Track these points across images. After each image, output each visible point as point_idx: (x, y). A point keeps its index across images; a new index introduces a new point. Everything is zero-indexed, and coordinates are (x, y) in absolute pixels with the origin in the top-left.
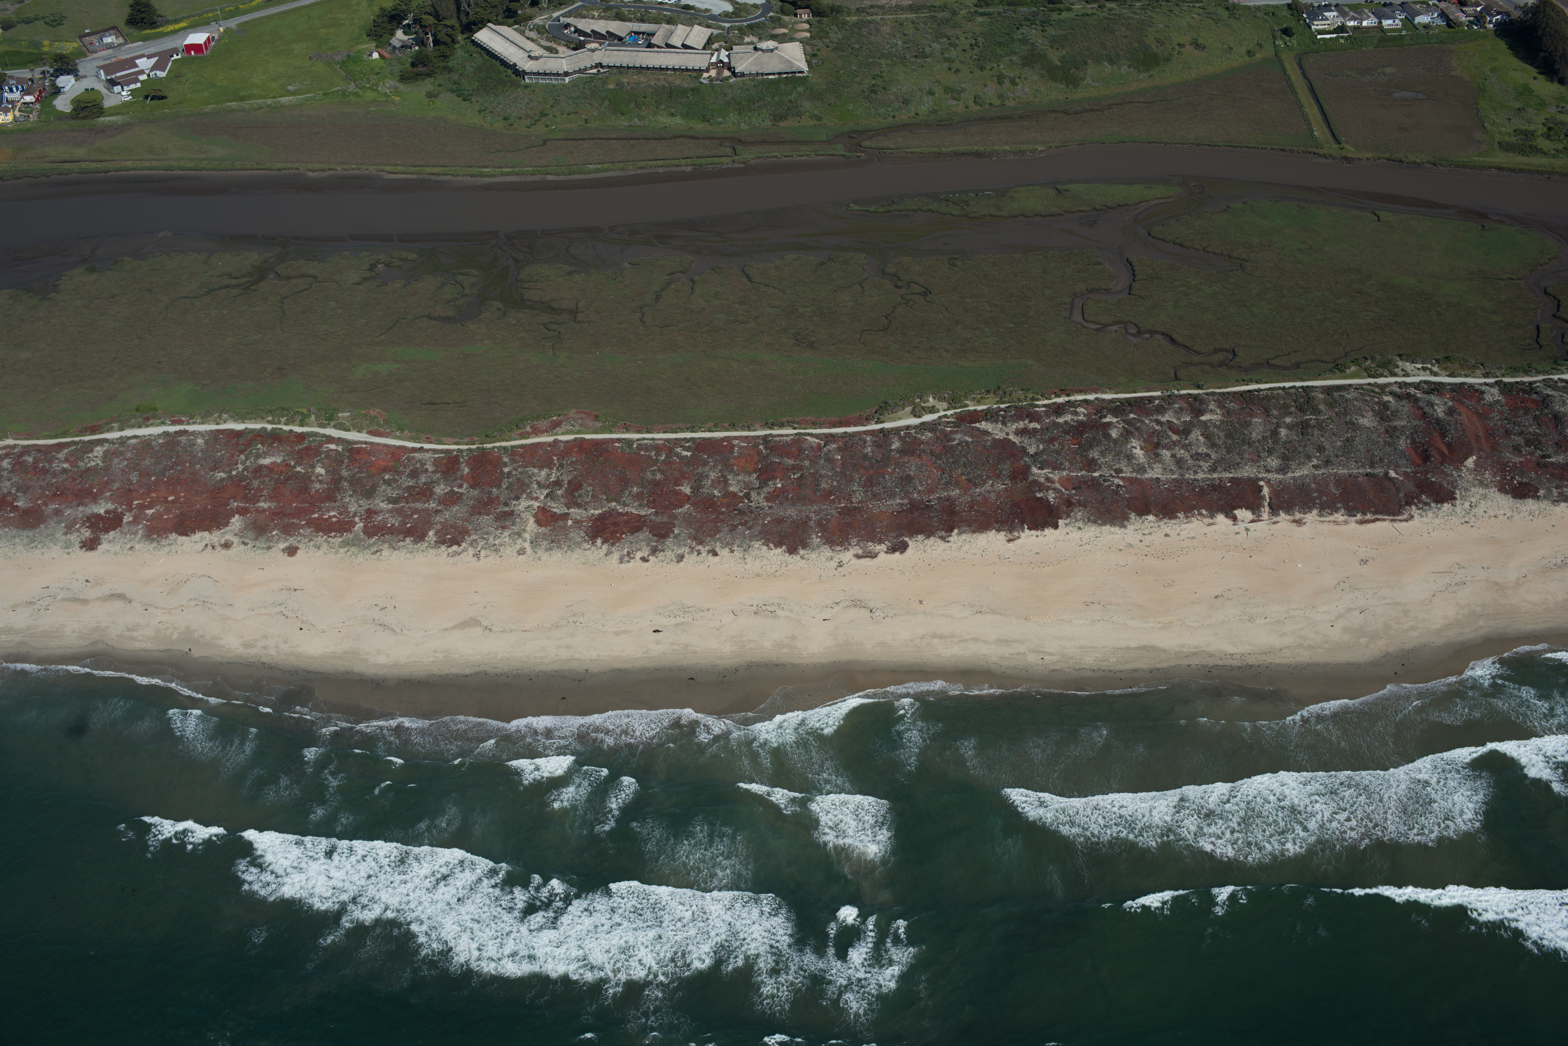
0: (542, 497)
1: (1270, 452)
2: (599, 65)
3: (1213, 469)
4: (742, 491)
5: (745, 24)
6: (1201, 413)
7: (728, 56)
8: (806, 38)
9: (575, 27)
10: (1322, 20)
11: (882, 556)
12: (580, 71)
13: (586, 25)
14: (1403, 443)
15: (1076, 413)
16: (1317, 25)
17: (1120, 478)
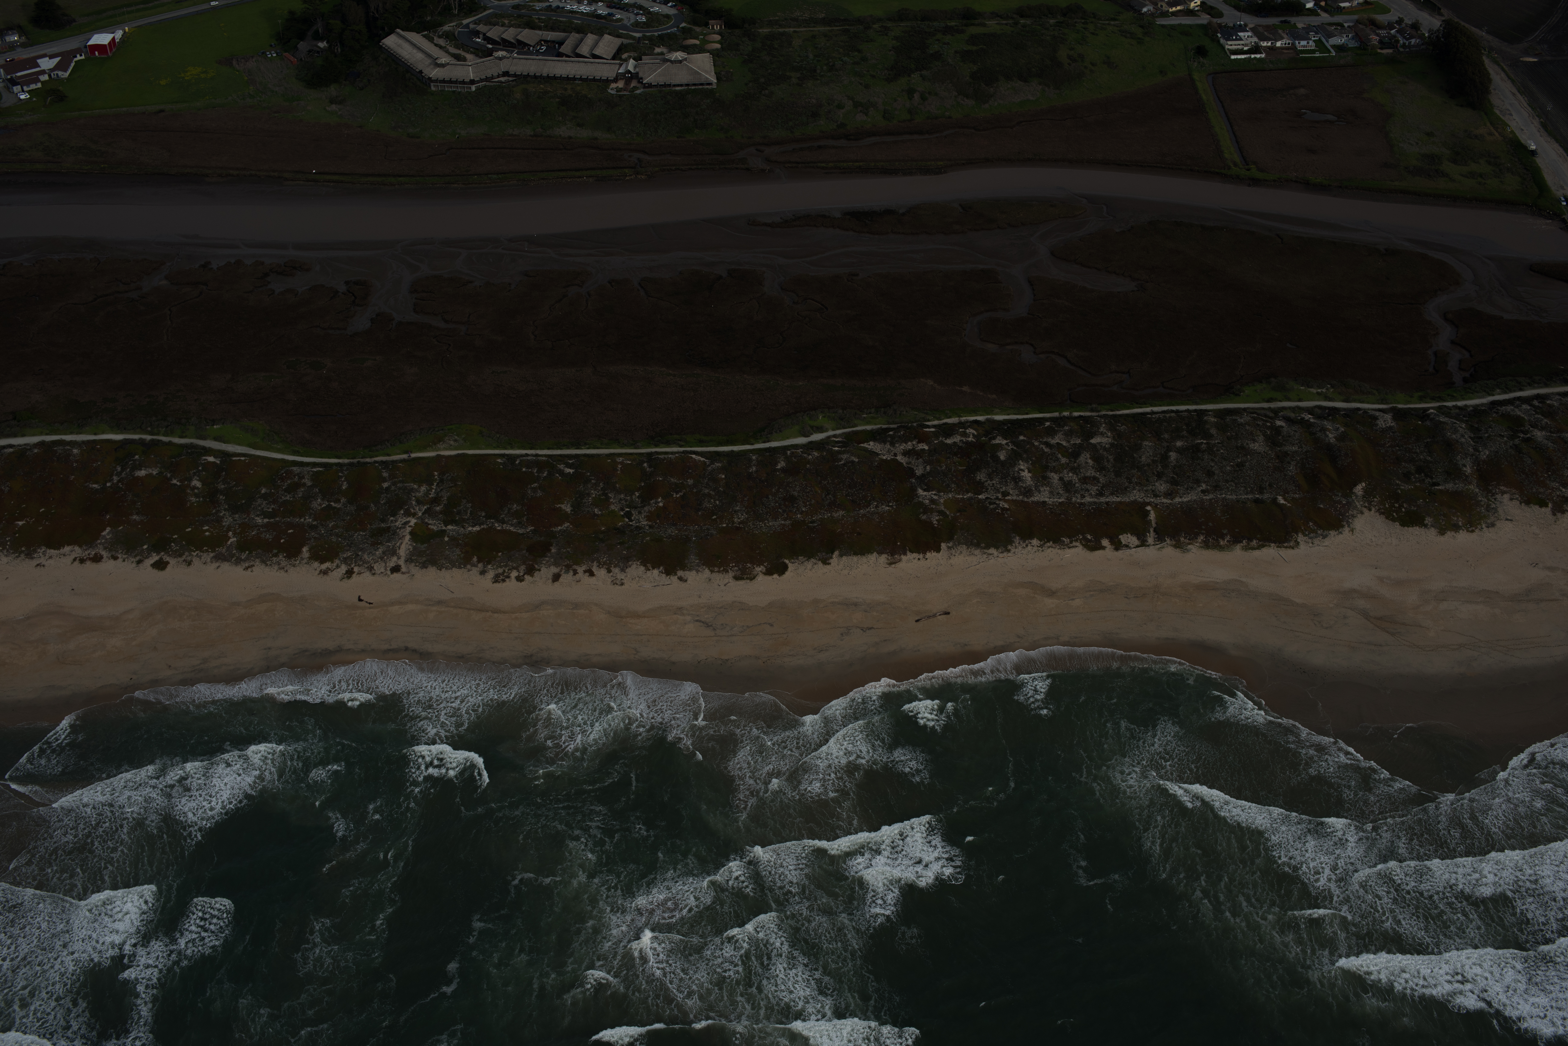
0: (420, 514)
1: (1159, 476)
2: (506, 74)
3: (1100, 494)
4: (622, 510)
5: (656, 34)
6: (1091, 435)
7: (636, 67)
8: (717, 49)
9: (484, 34)
10: (1236, 40)
11: (761, 578)
12: (487, 79)
13: (494, 33)
14: (1293, 469)
15: (965, 435)
16: (1231, 45)
17: (1006, 501)
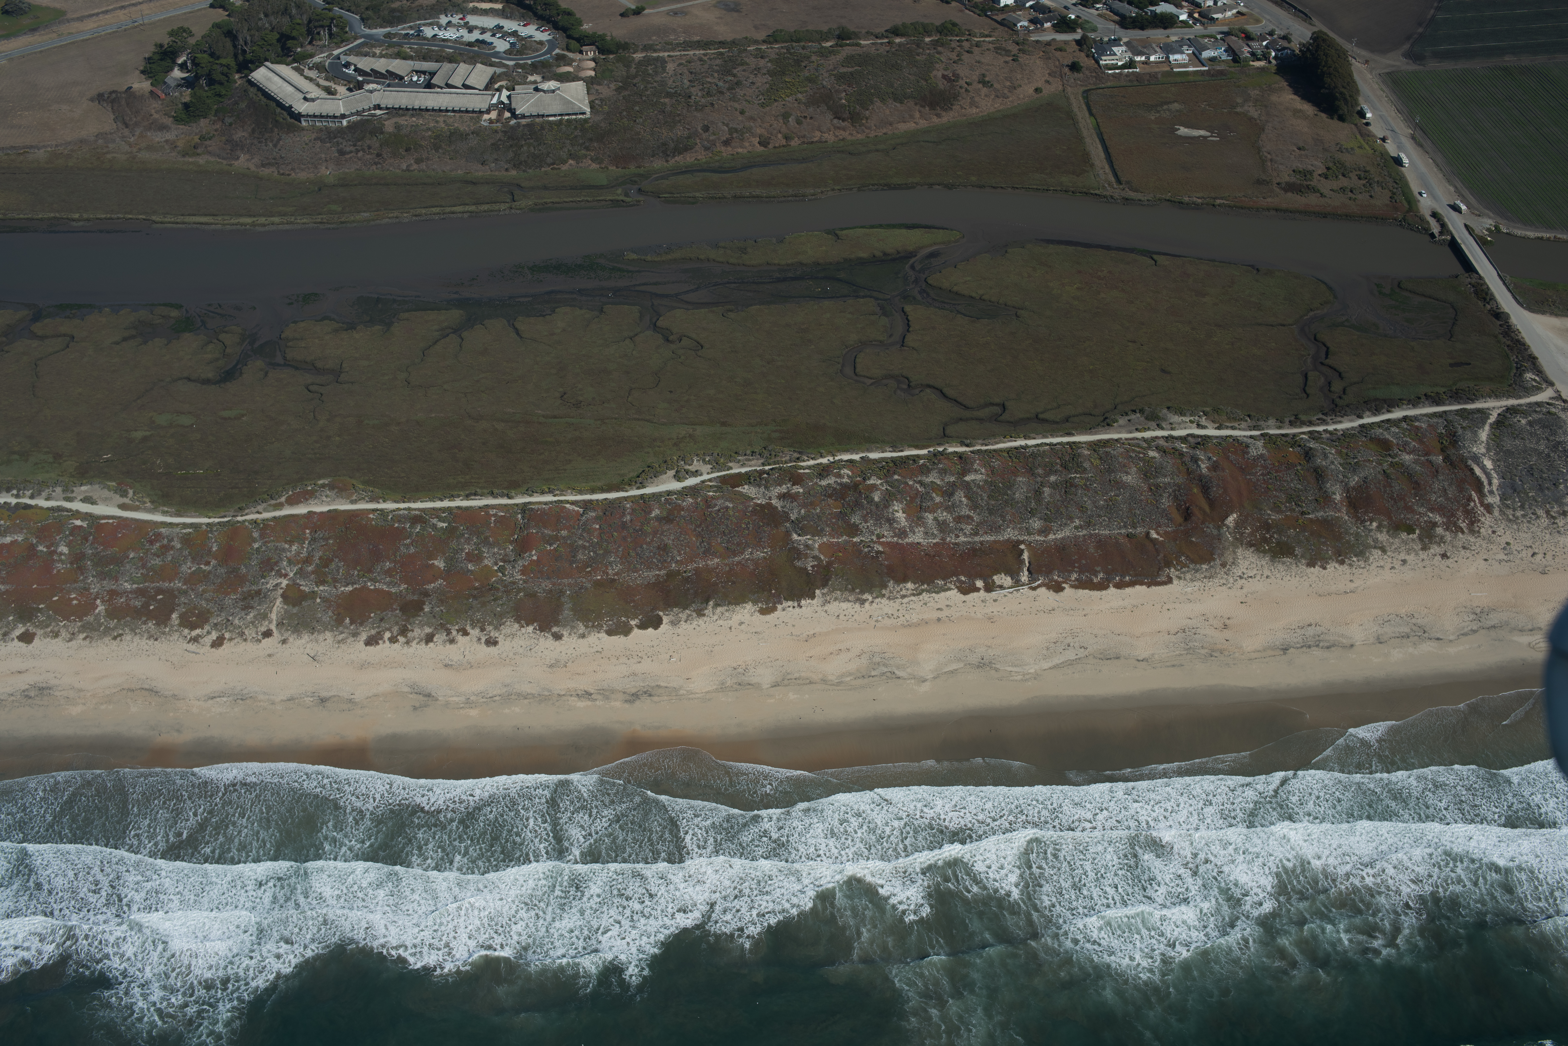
0: (292, 575)
1: (1033, 513)
2: (378, 107)
3: (975, 533)
4: (496, 564)
5: (529, 62)
6: (964, 472)
7: (509, 97)
8: (591, 77)
9: (355, 66)
10: (1110, 55)
11: (636, 631)
12: (358, 113)
13: (365, 64)
14: (1166, 502)
15: (839, 476)
16: (1105, 61)
17: (882, 544)
